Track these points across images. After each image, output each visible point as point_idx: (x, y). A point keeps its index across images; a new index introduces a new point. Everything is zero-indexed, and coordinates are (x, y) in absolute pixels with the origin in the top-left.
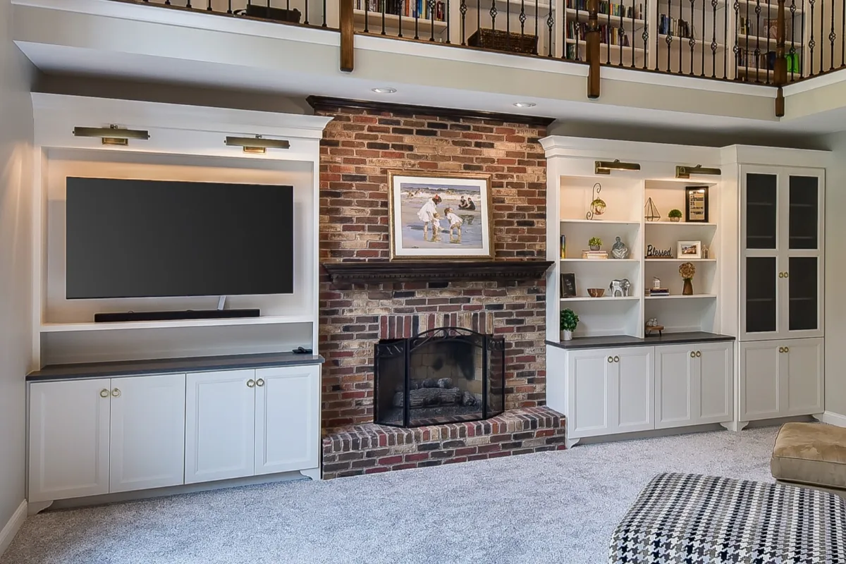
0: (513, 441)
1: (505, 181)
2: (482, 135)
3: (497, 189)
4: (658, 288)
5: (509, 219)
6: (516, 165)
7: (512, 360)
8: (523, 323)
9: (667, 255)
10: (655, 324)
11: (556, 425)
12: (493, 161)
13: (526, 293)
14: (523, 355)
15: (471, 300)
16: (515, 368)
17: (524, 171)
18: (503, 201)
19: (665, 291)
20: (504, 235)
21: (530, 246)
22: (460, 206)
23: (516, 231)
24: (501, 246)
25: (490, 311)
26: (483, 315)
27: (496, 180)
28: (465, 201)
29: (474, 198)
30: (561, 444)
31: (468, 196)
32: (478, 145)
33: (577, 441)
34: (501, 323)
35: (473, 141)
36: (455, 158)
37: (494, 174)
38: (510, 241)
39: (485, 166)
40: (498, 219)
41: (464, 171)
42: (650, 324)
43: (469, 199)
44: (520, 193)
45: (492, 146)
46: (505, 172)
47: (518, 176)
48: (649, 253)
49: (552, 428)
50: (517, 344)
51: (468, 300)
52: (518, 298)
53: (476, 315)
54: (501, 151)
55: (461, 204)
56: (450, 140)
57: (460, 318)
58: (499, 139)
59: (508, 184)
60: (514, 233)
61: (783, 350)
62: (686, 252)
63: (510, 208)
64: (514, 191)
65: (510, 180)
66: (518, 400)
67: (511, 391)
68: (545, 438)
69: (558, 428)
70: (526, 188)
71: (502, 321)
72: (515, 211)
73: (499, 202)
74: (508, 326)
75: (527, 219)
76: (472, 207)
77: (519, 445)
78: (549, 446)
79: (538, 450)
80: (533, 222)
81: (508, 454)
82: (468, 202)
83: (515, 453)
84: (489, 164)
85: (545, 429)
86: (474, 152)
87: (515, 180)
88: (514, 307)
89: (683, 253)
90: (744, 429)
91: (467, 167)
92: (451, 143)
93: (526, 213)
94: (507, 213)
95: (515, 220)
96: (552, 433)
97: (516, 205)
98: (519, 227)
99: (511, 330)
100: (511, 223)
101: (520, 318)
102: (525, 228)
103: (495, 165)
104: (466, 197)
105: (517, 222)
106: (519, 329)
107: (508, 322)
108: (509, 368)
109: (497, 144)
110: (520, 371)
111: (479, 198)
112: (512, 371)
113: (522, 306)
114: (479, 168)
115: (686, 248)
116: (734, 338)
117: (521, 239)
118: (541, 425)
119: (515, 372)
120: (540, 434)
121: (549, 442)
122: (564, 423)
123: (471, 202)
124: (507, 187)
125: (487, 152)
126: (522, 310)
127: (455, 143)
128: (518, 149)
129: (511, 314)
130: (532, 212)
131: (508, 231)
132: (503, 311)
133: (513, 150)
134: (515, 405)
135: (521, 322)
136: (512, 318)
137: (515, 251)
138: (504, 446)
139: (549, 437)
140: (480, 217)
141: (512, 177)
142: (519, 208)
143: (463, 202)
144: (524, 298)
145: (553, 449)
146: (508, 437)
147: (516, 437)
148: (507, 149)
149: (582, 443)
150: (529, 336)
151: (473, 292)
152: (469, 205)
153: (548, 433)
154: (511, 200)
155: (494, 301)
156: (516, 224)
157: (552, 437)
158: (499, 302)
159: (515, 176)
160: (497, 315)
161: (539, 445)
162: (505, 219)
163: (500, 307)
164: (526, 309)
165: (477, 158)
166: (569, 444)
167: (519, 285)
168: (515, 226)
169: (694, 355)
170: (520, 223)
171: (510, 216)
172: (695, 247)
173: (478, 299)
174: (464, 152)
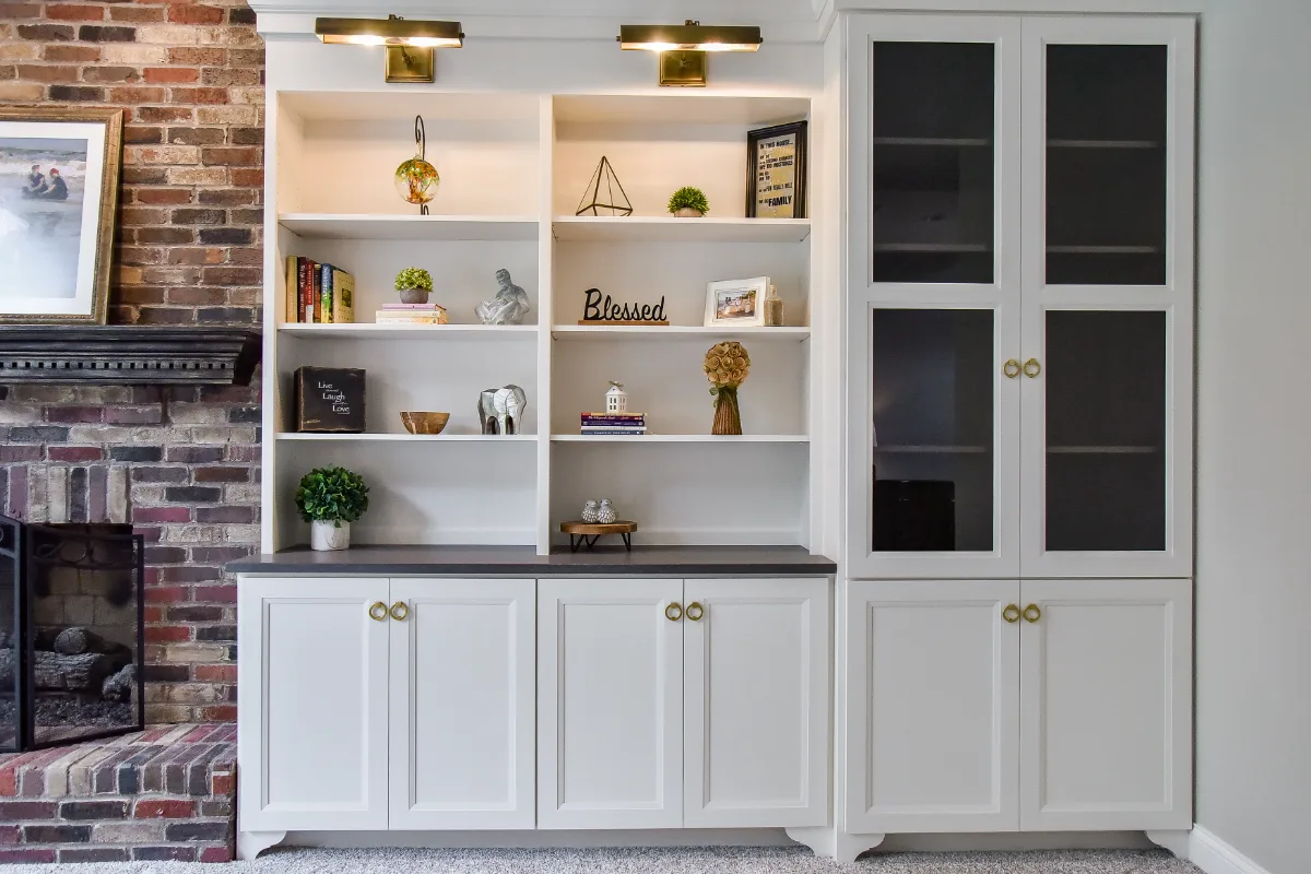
0: (64, 822)
1: (165, 127)
2: (102, 9)
3: (145, 147)
4: (616, 412)
5: (176, 226)
6: (199, 85)
7: (185, 595)
8: (216, 500)
9: (654, 315)
10: (605, 515)
11: (199, 788)
12: (131, 74)
13: (222, 418)
14: (218, 583)
15: (71, 433)
16: (194, 615)
17: (222, 97)
18: (161, 180)
19: (632, 421)
20: (162, 267)
21: (239, 296)
22: (25, 189)
23: (198, 257)
24: (156, 295)
25: (122, 464)
26: (100, 476)
27: (138, 123)
28: (40, 176)
29: (67, 170)
30: (218, 843)
31: (53, 165)
32: (89, 34)
33: (277, 840)
34: (150, 496)
35: (76, 26)
36: (27, 72)
37: (135, 108)
38: (179, 281)
39: (108, 88)
40: (147, 226)
41: (52, 103)
42: (588, 514)
43: (54, 171)
44: (209, 158)
45: (128, 36)
46: (166, 105)
47: (203, 113)
48: (592, 312)
49: (187, 798)
50: (200, 553)
51: (64, 435)
52: (205, 432)
53: (80, 473)
54: (156, 49)
55: (28, 184)
56: (13, 25)
57: (37, 479)
58: (149, 16)
59: (174, 133)
60: (191, 263)
61: (1018, 614)
62: (727, 311)
63: (181, 196)
64: (193, 151)
65: (179, 123)
66: (202, 701)
67: (181, 675)
68: (160, 824)
69: (204, 799)
70: (227, 145)
71: (154, 491)
72: (196, 205)
73: (146, 182)
74: (174, 504)
75: (229, 225)
76: (60, 191)
77: (83, 834)
78: (176, 845)
79: (145, 854)
80: (249, 232)
81: (48, 857)
82: (48, 179)
83: (68, 857)
84: (123, 84)
85: (165, 796)
86: (79, 54)
87: (195, 123)
88: (193, 455)
89: (719, 315)
90: (863, 856)
91: (59, 93)
92: (15, 33)
93: (229, 210)
94: (171, 209)
95: (196, 228)
96: (185, 810)
97: (199, 190)
98: (208, 248)
99: (183, 517)
100: (186, 237)
101: (208, 485)
102: (223, 248)
103: (141, 84)
104: (45, 168)
105: (201, 232)
106: (203, 516)
107: (173, 494)
108: (175, 615)
109: (144, 31)
110: (208, 625)
111: (83, 168)
112: (184, 624)
113: (219, 454)
114: (93, 94)
115: (728, 300)
116: (830, 568)
117: (211, 278)
118: (152, 783)
119: (194, 627)
120: (147, 810)
121: (175, 833)
122: (231, 785)
123: (59, 182)
124: (171, 141)
125: (115, 54)
126: (215, 464)
127: (27, 33)
128: (205, 41)
129: (181, 474)
130: (246, 206)
131: (176, 259)
132: (163, 465)
133: (191, 43)
134: (191, 711)
135: (212, 495)
136: (185, 484)
137: (195, 309)
138: (34, 834)
139: (177, 821)
140: (77, 217)
141: (187, 114)
142: (205, 197)
143: (36, 179)
144: (219, 432)
145: (188, 856)
146: (46, 810)
147: (70, 811)
148: (174, 44)
149: (291, 845)
150: (236, 534)
151: (72, 414)
152: (51, 187)
153: (170, 809)
154: (183, 175)
155: (134, 438)
156: (198, 240)
157: (185, 821)
158: (150, 443)
159: (195, 111)
160: (141, 476)
161: (147, 842)
162: (169, 225)
163: (154, 453)
164: (228, 463)
165: (86, 70)
166: (250, 845)
167: (204, 398)
168: (197, 245)
169: (679, 612)
170: (207, 237)
171: (180, 217)
172: (751, 295)
173: (90, 434)
174: (51, 54)
